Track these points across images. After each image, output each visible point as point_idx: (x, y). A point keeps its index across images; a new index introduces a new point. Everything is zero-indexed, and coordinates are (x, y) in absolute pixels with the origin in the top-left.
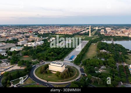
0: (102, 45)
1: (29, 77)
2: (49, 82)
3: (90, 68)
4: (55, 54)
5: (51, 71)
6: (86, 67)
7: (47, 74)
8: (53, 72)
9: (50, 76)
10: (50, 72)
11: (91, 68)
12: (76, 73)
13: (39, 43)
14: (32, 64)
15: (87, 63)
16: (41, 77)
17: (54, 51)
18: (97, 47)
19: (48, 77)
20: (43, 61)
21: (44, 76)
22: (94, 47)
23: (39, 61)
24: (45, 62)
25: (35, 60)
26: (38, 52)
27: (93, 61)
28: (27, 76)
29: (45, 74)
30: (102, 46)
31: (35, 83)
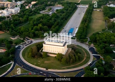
0: (110, 11)
1: (17, 65)
2: (49, 70)
3: (104, 46)
4: (45, 26)
5: (48, 53)
6: (99, 45)
7: (43, 58)
8: (51, 55)
9: (47, 60)
10: (47, 55)
11: (106, 46)
12: (86, 55)
13: (13, 11)
14: (14, 44)
15: (98, 38)
16: (35, 63)
17: (41, 22)
18: (104, 14)
19: (46, 62)
20: (29, 38)
21: (39, 61)
22: (99, 15)
23: (22, 39)
24: (33, 40)
25: (16, 38)
26: (16, 25)
27: (106, 36)
28: (12, 63)
29: (39, 59)
30: (111, 13)
31: (28, 72)
